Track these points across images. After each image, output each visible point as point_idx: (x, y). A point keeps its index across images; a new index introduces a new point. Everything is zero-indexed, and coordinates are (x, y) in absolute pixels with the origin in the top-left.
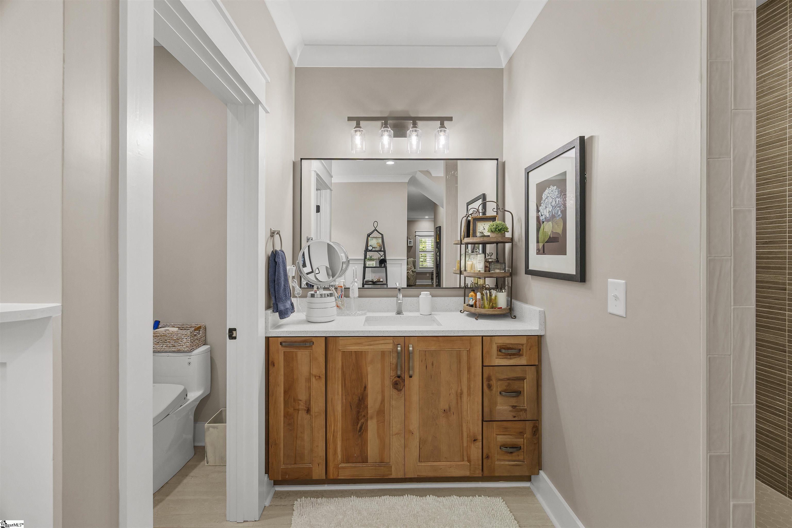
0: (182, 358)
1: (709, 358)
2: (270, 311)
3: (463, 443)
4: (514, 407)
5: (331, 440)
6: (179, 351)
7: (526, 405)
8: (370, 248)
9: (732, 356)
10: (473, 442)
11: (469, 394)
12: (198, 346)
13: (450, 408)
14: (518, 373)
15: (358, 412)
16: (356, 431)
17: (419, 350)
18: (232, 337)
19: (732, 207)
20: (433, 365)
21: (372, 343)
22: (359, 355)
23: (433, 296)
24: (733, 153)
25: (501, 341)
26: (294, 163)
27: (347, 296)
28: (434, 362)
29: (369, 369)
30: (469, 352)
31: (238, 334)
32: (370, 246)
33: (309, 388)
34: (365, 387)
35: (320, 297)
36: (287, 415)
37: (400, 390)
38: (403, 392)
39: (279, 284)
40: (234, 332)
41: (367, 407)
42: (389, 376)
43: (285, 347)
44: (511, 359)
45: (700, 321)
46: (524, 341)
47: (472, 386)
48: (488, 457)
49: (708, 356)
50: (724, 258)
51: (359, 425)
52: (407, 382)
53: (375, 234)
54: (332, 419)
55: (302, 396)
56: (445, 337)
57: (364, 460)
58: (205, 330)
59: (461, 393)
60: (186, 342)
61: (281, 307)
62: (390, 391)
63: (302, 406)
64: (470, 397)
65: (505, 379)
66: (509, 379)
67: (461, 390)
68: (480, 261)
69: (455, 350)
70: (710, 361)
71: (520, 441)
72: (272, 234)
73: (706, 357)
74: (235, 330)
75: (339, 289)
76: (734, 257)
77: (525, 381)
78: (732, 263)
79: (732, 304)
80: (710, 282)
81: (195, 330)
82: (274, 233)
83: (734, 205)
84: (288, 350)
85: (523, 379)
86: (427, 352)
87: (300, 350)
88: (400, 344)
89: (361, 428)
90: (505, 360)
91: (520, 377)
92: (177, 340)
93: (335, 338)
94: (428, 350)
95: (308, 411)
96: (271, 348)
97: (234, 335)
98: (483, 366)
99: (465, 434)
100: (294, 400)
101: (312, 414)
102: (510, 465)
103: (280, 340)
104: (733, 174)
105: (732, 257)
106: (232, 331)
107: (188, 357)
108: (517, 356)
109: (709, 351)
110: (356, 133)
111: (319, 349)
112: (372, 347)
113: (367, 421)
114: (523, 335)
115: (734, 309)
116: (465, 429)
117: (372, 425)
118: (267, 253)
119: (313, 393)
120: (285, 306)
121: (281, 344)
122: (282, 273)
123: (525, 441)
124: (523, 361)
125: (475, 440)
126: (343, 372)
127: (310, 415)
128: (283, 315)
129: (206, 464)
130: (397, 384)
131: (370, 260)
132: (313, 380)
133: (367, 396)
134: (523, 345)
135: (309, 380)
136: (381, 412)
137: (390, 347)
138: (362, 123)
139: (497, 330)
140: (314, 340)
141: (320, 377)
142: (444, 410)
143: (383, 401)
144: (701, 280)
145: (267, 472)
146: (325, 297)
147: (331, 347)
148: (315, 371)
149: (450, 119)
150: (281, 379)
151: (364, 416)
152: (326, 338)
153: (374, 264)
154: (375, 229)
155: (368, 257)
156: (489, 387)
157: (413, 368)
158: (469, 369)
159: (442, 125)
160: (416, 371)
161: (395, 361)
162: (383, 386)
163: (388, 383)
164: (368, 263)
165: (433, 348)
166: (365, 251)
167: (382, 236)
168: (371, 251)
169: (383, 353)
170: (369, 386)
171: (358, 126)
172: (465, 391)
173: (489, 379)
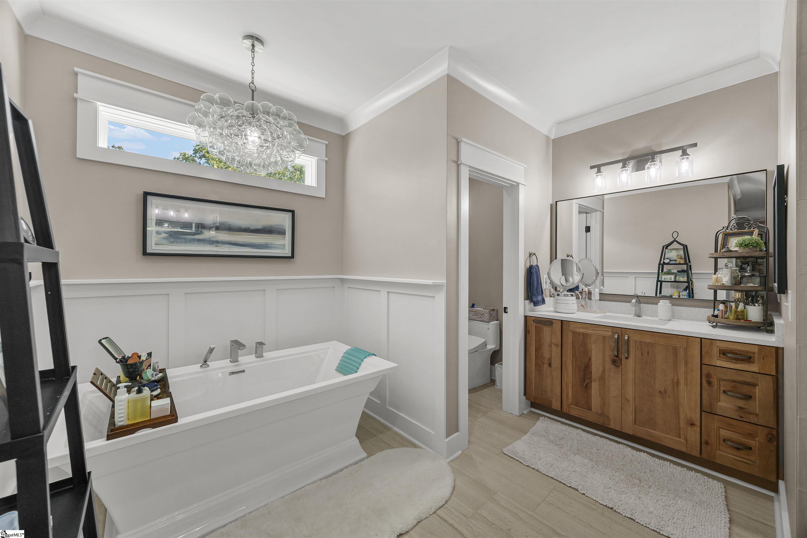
0: (485, 325)
2: (527, 302)
3: (679, 423)
4: (741, 408)
5: (565, 387)
6: (483, 321)
7: (757, 410)
8: (667, 261)
10: (690, 425)
11: (686, 384)
12: (493, 320)
13: (665, 391)
14: (748, 378)
15: (585, 375)
16: (583, 387)
17: (635, 340)
18: (506, 312)
20: (648, 353)
21: (595, 329)
22: (585, 336)
23: (673, 305)
25: (723, 345)
26: (551, 205)
27: (590, 299)
28: (649, 352)
29: (593, 347)
30: (686, 349)
31: (508, 310)
32: (667, 258)
33: (551, 351)
34: (590, 359)
35: (564, 296)
36: (536, 364)
37: (618, 367)
38: (620, 369)
39: (533, 285)
40: (507, 309)
41: (591, 372)
42: (609, 354)
43: (536, 323)
44: (736, 363)
46: (756, 350)
47: (689, 378)
48: (707, 443)
51: (585, 384)
52: (623, 362)
53: (675, 245)
54: (566, 375)
55: (547, 355)
56: (660, 334)
57: (589, 408)
58: (497, 312)
59: (678, 383)
60: (487, 316)
61: (535, 299)
62: (609, 365)
63: (546, 361)
64: (687, 387)
65: (730, 381)
66: (734, 381)
67: (678, 379)
68: (726, 275)
69: (670, 345)
71: (751, 442)
72: (530, 255)
74: (507, 308)
75: (584, 293)
77: (757, 387)
81: (491, 310)
82: (531, 254)
84: (538, 325)
85: (755, 385)
86: (642, 342)
87: (545, 326)
88: (617, 333)
89: (586, 386)
90: (729, 363)
91: (749, 382)
92: (482, 315)
93: (568, 322)
94: (644, 341)
95: (550, 365)
96: (528, 323)
97: (507, 311)
98: (701, 364)
99: (682, 417)
100: (542, 357)
101: (552, 367)
102: (733, 458)
103: (533, 319)
106: (505, 308)
107: (488, 325)
108: (747, 362)
110: (597, 177)
111: (557, 327)
112: (595, 332)
113: (591, 382)
114: (752, 343)
116: (681, 412)
117: (595, 386)
118: (526, 267)
119: (553, 354)
120: (537, 299)
121: (533, 321)
122: (535, 279)
123: (757, 444)
124: (754, 368)
125: (692, 424)
126: (573, 345)
127: (551, 368)
128: (536, 304)
129: (496, 387)
130: (615, 362)
131: (667, 274)
132: (553, 346)
133: (591, 365)
134: (754, 353)
135: (550, 346)
136: (602, 378)
137: (610, 334)
138: (602, 168)
139: (718, 335)
140: (553, 321)
141: (557, 345)
142: (660, 392)
143: (604, 371)
145: (525, 394)
146: (567, 296)
147: (565, 327)
148: (554, 341)
149: (695, 145)
150: (533, 342)
151: (589, 378)
152: (562, 321)
153: (672, 278)
154: (675, 240)
155: (665, 270)
156: (709, 383)
157: (628, 352)
158: (686, 363)
159: (685, 153)
160: (632, 355)
161: (613, 345)
162: (604, 361)
163: (608, 359)
164: (663, 277)
165: (648, 340)
166: (660, 264)
167: (685, 248)
168: (668, 264)
169: (604, 338)
170: (593, 359)
171: (599, 171)
172: (682, 381)
173: (709, 376)
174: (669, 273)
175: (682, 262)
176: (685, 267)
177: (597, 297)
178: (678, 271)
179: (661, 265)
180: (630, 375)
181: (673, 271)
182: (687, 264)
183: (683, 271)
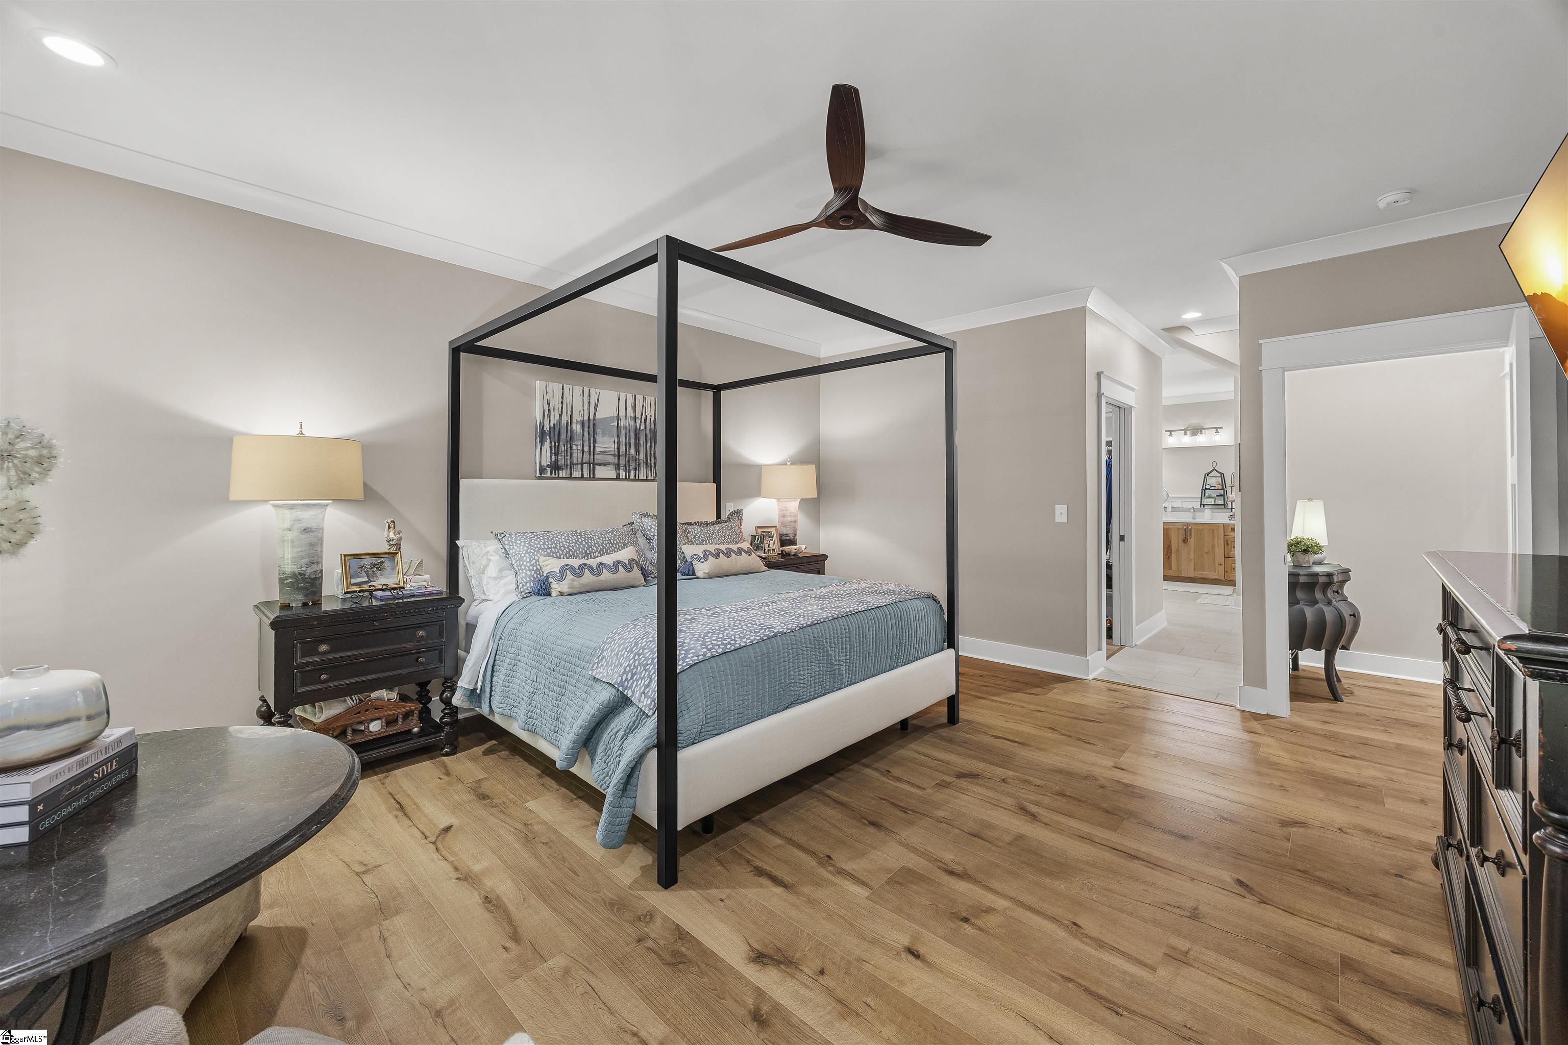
8: (1208, 487)
15: (1168, 551)
16: (1167, 557)
17: (1194, 528)
20: (1201, 534)
23: (1211, 511)
27: (1166, 511)
30: (1217, 529)
37: (1186, 543)
38: (1187, 545)
41: (1171, 549)
42: (1181, 537)
47: (1218, 543)
48: (1227, 572)
52: (1189, 540)
53: (1214, 473)
57: (1170, 568)
59: (1214, 547)
62: (1181, 544)
69: (1210, 529)
94: (1198, 529)
98: (1224, 535)
110: (1171, 437)
117: (1173, 556)
125: (1220, 565)
133: (1171, 545)
136: (1178, 551)
149: (1222, 428)
153: (1212, 501)
154: (1214, 469)
155: (1206, 495)
156: (1227, 544)
157: (1191, 535)
158: (1218, 536)
159: (1217, 432)
160: (1193, 536)
161: (1183, 532)
162: (1178, 541)
163: (1181, 540)
164: (1205, 501)
165: (1201, 527)
166: (1202, 489)
167: (1222, 475)
168: (1209, 489)
169: (1178, 529)
170: (1172, 541)
171: (1171, 434)
172: (1216, 546)
173: (1227, 541)
174: (1210, 497)
175: (1220, 487)
176: (1222, 492)
177: (1171, 510)
178: (1217, 496)
179: (1204, 490)
180: (1192, 547)
181: (1213, 496)
182: (1224, 489)
183: (1221, 495)
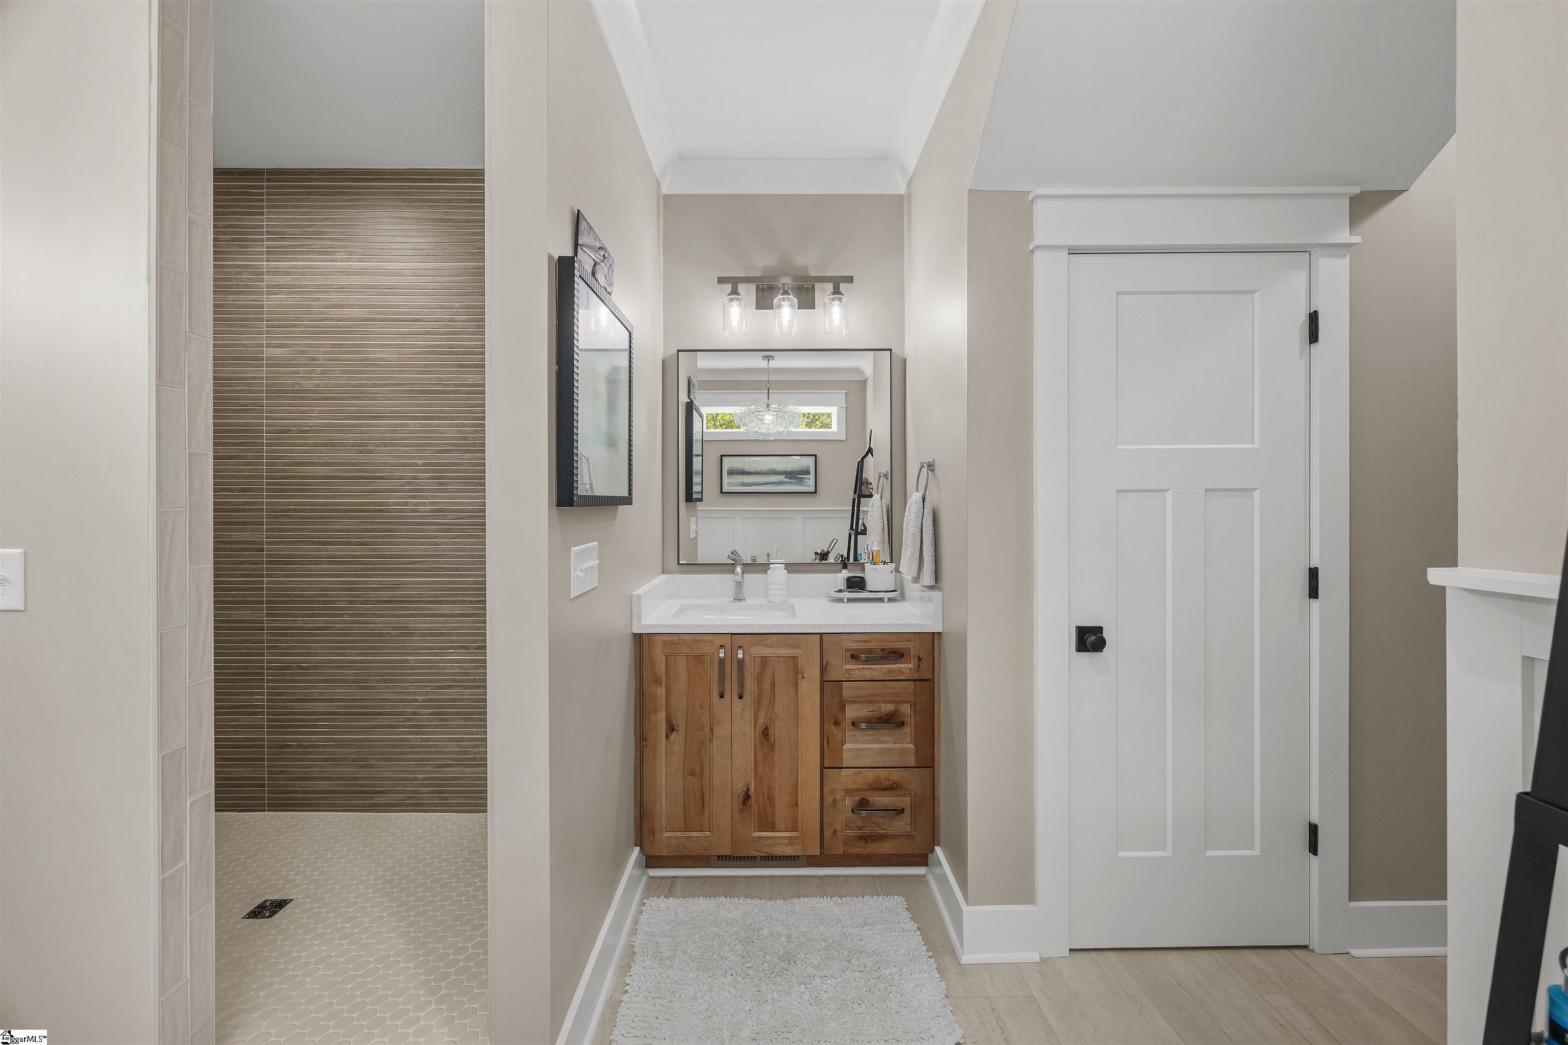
1: (161, 634)
9: (187, 627)
19: (187, 448)
24: (188, 385)
45: (149, 590)
49: (159, 633)
50: (178, 509)
70: (161, 638)
73: (156, 633)
76: (189, 508)
78: (188, 516)
79: (187, 565)
80: (161, 541)
83: (189, 446)
104: (188, 409)
105: (187, 509)
109: (160, 626)
115: (189, 570)
144: (150, 537)
